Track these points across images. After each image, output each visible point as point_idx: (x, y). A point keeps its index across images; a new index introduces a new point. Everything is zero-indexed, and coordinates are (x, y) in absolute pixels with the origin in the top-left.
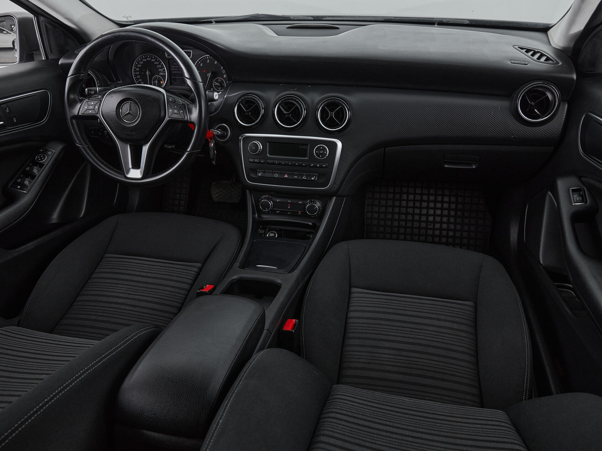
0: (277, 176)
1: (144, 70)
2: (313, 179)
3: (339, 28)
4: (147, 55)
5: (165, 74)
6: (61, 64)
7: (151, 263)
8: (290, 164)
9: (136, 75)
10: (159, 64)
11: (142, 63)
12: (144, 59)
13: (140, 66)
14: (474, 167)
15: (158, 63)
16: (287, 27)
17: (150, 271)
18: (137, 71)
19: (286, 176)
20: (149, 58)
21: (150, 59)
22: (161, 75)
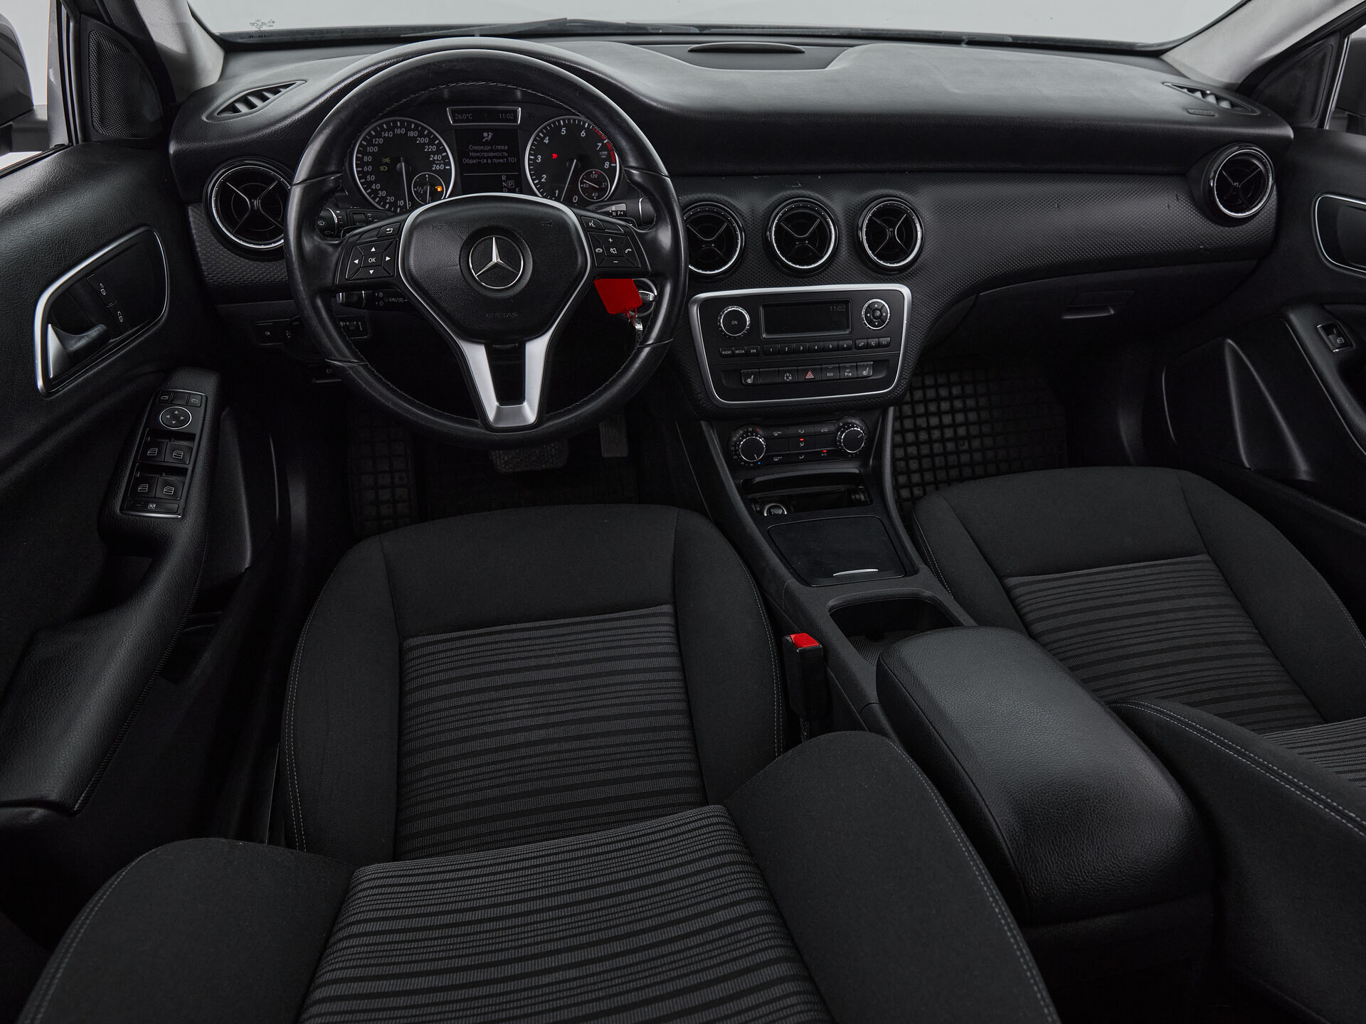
0: (790, 378)
1: (387, 160)
2: (865, 373)
3: (803, 52)
4: (395, 122)
5: (447, 167)
6: (176, 153)
7: (549, 632)
8: (816, 348)
9: (363, 175)
10: (431, 143)
11: (381, 141)
12: (385, 131)
13: (376, 149)
14: (1112, 312)
15: (427, 140)
16: (689, 49)
17: (560, 650)
18: (368, 164)
19: (810, 376)
20: (401, 128)
21: (403, 131)
22: (435, 172)
